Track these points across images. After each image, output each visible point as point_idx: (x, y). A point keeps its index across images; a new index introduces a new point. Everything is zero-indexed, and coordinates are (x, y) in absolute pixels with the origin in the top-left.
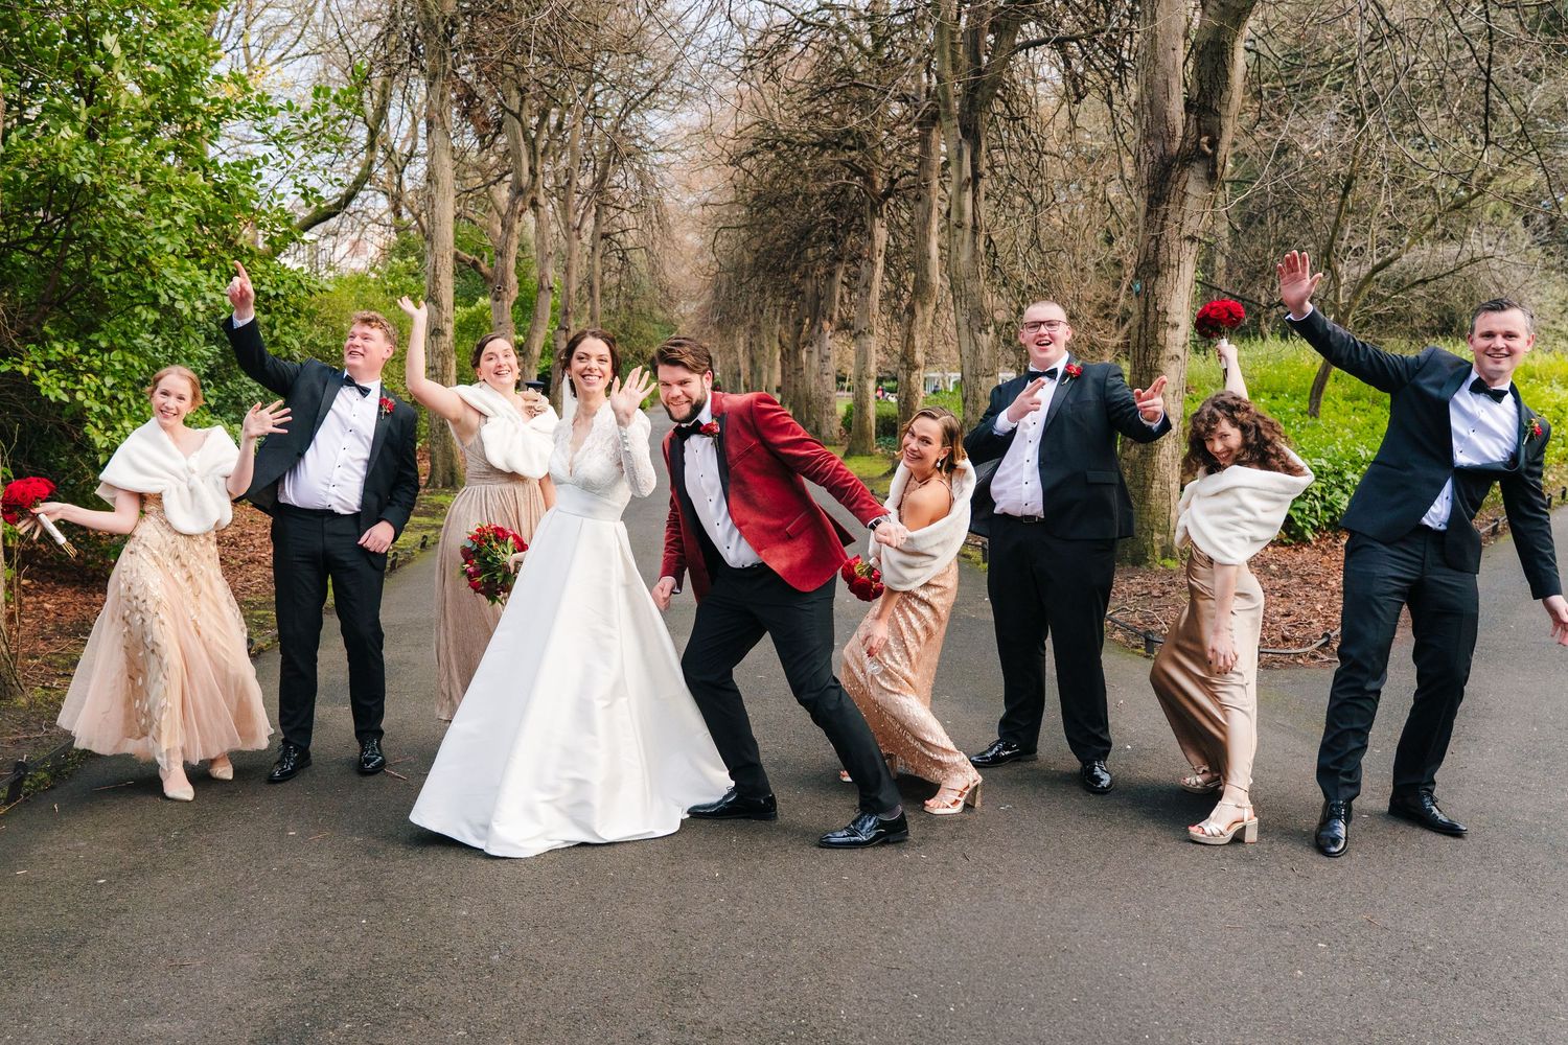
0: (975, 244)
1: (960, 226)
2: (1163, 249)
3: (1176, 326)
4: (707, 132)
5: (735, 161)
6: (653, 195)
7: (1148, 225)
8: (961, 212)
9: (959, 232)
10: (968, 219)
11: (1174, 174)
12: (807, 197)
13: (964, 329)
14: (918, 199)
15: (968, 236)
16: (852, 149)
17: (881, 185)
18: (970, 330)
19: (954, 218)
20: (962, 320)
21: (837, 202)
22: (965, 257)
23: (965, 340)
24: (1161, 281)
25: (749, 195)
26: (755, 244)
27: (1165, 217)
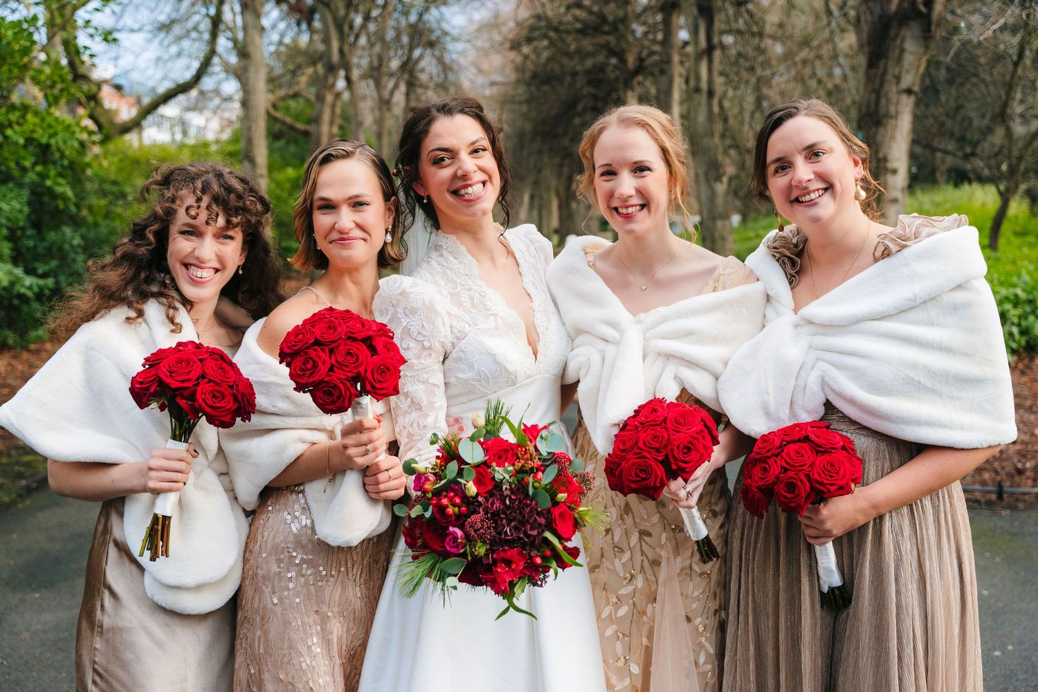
0: (710, 106)
1: (697, 90)
2: (883, 101)
3: (894, 172)
4: (493, 24)
5: (515, 46)
6: (451, 76)
7: (869, 79)
8: (698, 78)
9: (697, 96)
10: (704, 85)
11: (893, 32)
12: (574, 74)
13: (702, 179)
14: (662, 72)
15: (703, 98)
16: (608, 33)
17: (631, 61)
18: (708, 180)
19: (692, 83)
20: (701, 172)
21: (596, 77)
22: (702, 117)
23: (703, 187)
24: (882, 131)
25: (528, 75)
26: (533, 114)
27: (884, 74)
